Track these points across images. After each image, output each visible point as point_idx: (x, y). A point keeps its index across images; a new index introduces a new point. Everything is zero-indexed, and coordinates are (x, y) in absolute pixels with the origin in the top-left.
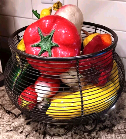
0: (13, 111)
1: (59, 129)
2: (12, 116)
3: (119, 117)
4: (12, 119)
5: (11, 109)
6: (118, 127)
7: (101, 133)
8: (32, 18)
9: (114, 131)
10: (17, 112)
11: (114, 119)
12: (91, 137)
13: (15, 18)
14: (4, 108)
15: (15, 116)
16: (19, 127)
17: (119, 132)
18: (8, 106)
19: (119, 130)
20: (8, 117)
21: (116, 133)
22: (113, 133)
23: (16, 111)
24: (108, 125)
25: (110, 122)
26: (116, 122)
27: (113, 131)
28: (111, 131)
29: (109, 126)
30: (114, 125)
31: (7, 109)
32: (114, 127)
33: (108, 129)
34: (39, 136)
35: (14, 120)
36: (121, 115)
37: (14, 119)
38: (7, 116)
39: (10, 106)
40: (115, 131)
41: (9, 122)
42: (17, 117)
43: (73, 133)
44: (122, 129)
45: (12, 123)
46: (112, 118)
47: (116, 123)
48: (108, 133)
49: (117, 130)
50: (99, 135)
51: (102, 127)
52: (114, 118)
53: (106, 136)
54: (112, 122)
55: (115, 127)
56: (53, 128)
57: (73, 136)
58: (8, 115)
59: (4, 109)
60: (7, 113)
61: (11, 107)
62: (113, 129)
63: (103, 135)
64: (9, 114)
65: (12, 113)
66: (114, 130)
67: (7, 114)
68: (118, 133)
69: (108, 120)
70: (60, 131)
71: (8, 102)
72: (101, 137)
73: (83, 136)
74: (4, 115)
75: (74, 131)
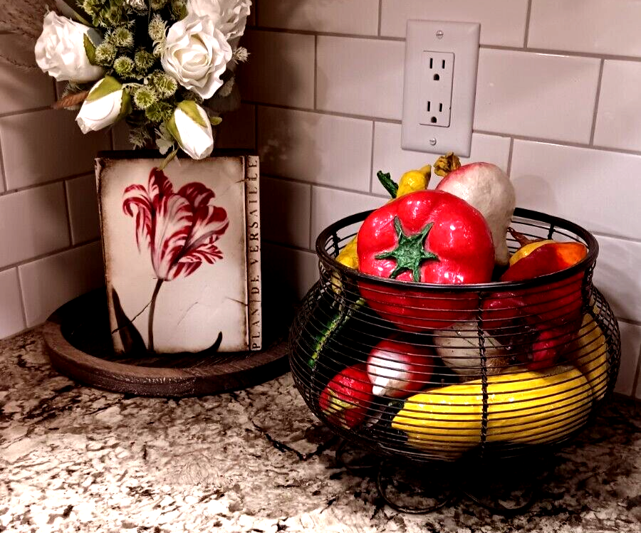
0: (293, 446)
1: (421, 499)
2: (289, 457)
3: (608, 492)
4: (290, 461)
5: (287, 439)
6: (598, 515)
7: (543, 520)
8: (368, 191)
9: (583, 521)
10: (304, 449)
11: (590, 495)
12: (513, 526)
13: (314, 187)
14: (267, 435)
15: (298, 458)
16: (311, 482)
17: (598, 525)
18: (278, 432)
19: (600, 521)
20: (281, 458)
21: (589, 527)
22: (578, 525)
23: (301, 445)
24: (570, 506)
25: (577, 501)
26: (596, 502)
27: (581, 522)
28: (573, 520)
29: (570, 509)
30: (587, 509)
31: (277, 440)
32: (585, 513)
33: (565, 514)
34: (365, 507)
35: (295, 465)
36: (615, 488)
37: (297, 462)
38: (276, 455)
39: (283, 432)
40: (587, 521)
41: (283, 467)
42: (305, 460)
43: (460, 512)
44: (609, 519)
45: (291, 470)
46: (587, 492)
47: (594, 504)
48: (564, 524)
49: (593, 519)
50: (537, 524)
51: (550, 507)
52: (591, 492)
53: (557, 528)
54: (581, 501)
55: (588, 513)
56: (402, 495)
57: (458, 518)
58: (280, 453)
59: (269, 438)
60: (276, 447)
61: (287, 436)
62: (582, 516)
63: (546, 525)
64: (283, 451)
65: (290, 449)
66: (585, 519)
67: (276, 450)
68: (595, 526)
69: (573, 496)
70: (425, 503)
71: (278, 424)
72: (541, 529)
73: (488, 520)
74: (268, 450)
75: (465, 508)
